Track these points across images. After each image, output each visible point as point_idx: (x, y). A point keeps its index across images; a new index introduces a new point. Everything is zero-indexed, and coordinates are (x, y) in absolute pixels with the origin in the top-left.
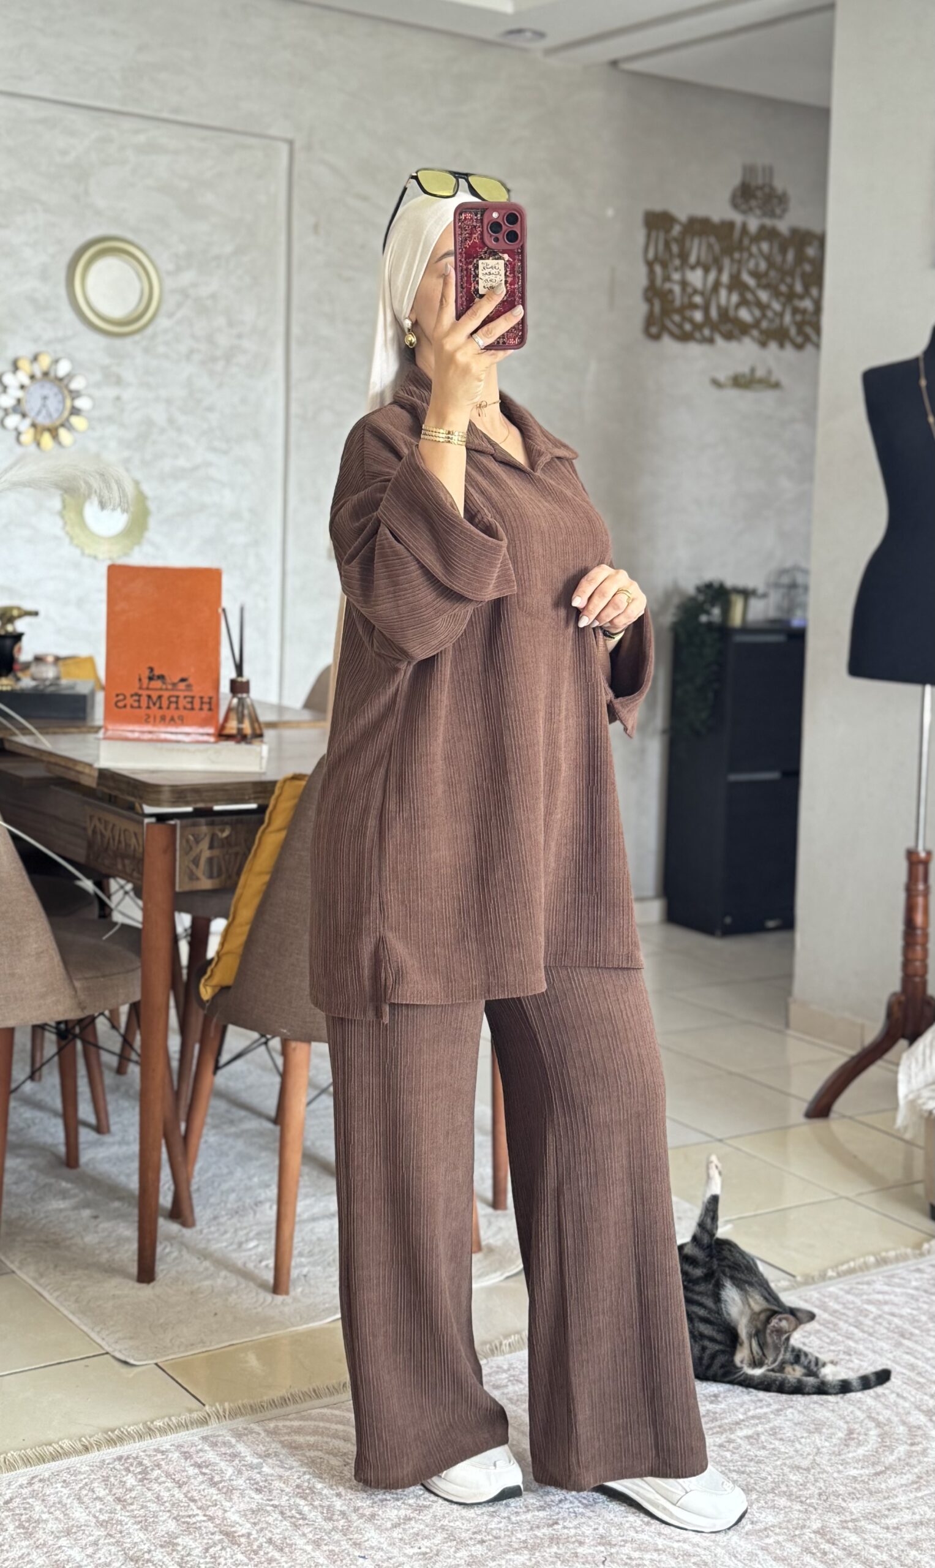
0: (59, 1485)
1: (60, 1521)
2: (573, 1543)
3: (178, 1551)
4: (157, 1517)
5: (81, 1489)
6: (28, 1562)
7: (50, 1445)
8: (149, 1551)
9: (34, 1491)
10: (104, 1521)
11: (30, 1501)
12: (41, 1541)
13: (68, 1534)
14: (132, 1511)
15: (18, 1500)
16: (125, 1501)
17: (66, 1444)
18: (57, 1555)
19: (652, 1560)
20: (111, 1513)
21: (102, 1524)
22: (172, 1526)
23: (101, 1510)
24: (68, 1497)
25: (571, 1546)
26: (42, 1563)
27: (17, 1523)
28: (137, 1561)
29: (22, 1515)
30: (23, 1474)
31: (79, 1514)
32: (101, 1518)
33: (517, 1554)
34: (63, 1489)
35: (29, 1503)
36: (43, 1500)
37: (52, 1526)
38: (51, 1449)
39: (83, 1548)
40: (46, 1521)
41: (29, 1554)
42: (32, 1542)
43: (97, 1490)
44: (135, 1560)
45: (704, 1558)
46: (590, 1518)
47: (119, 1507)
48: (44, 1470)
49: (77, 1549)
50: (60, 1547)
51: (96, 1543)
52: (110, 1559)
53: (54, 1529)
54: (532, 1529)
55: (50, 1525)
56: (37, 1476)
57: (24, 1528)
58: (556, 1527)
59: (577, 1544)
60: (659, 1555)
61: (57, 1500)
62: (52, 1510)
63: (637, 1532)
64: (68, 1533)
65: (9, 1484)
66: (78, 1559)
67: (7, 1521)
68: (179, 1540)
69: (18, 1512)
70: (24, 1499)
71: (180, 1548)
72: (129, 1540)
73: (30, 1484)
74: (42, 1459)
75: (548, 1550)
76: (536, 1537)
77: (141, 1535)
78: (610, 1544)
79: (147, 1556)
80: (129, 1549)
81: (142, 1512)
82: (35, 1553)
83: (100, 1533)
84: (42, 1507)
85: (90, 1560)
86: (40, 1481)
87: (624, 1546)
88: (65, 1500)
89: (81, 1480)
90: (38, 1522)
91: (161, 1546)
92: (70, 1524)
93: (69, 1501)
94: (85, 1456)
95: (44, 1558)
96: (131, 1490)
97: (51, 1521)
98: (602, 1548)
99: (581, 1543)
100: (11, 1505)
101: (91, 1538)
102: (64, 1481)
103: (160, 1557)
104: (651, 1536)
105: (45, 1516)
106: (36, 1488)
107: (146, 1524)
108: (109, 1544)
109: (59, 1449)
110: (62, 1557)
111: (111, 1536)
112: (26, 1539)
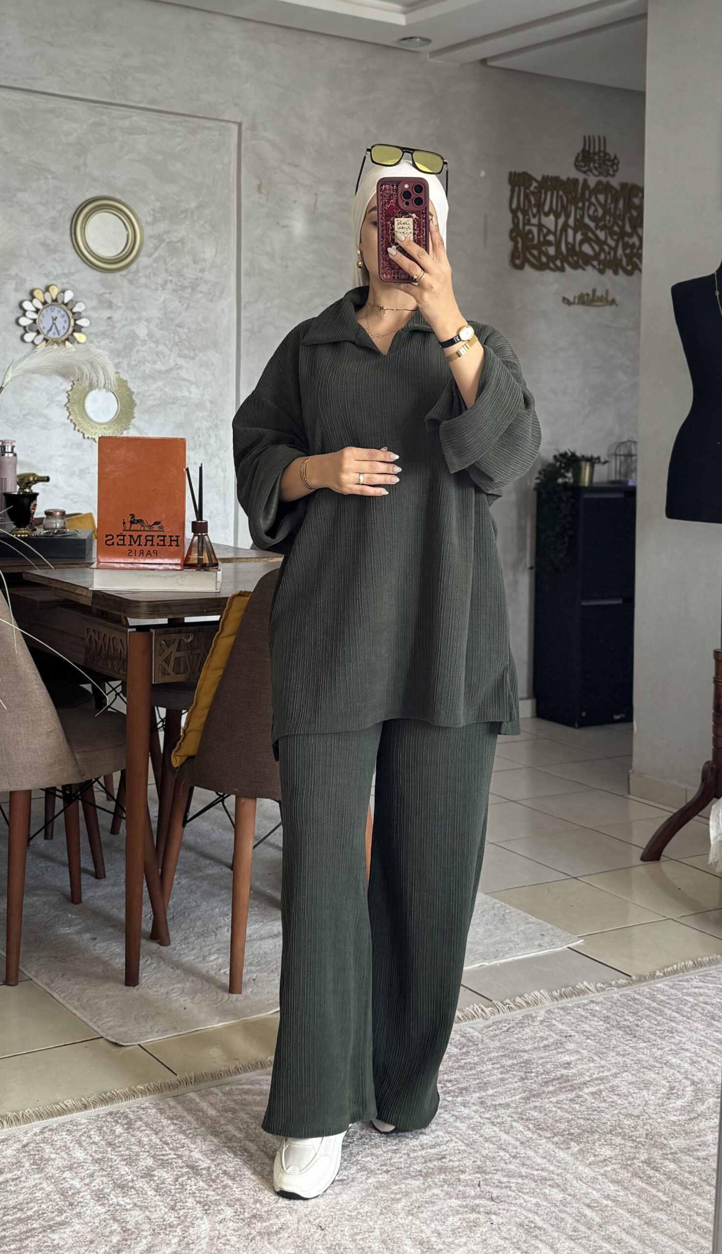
0: (64, 1133)
1: (65, 1160)
2: (457, 1172)
3: (154, 1180)
4: (139, 1156)
5: (81, 1136)
6: (40, 1189)
7: (58, 1104)
8: (133, 1181)
9: (45, 1138)
10: (98, 1159)
11: (42, 1145)
12: (50, 1174)
13: (71, 1169)
14: (120, 1151)
15: (32, 1145)
16: (115, 1144)
17: (69, 1103)
18: (62, 1184)
19: (517, 1183)
20: (103, 1153)
21: (96, 1161)
22: (150, 1162)
23: (96, 1152)
24: (71, 1143)
25: (456, 1174)
26: (50, 1190)
27: (32, 1162)
28: (123, 1188)
29: (35, 1155)
30: (37, 1126)
31: (79, 1154)
32: (97, 1156)
33: (414, 1180)
34: (66, 1136)
36: (52, 1145)
37: (59, 1162)
38: (58, 1107)
40: (54, 1160)
41: (40, 1184)
42: (43, 1175)
43: (92, 1136)
44: (122, 1187)
45: (557, 1181)
46: (470, 1153)
47: (109, 1149)
48: (54, 1121)
49: (77, 1180)
50: (64, 1179)
51: (92, 1175)
52: (102, 1186)
53: (60, 1165)
54: (425, 1162)
55: (57, 1163)
56: (47, 1127)
57: (37, 1165)
58: (444, 1160)
59: (460, 1172)
60: (523, 1179)
61: (63, 1144)
62: (59, 1151)
63: (506, 1163)
64: (71, 1168)
65: (26, 1133)
66: (78, 1187)
67: (24, 1160)
68: (156, 1173)
69: (32, 1153)
70: (37, 1144)
71: (156, 1178)
72: (117, 1173)
73: (42, 1132)
74: (51, 1115)
75: (437, 1177)
76: (429, 1168)
77: (127, 1169)
78: (485, 1172)
79: (130, 1184)
80: (117, 1179)
81: (127, 1152)
82: (45, 1183)
83: (95, 1168)
84: (52, 1149)
85: (87, 1187)
86: (50, 1130)
87: (496, 1173)
88: (68, 1144)
89: (81, 1130)
90: (48, 1160)
91: (142, 1177)
92: (72, 1161)
93: (72, 1145)
94: (84, 1113)
95: (52, 1186)
96: (119, 1137)
97: (57, 1159)
98: (479, 1176)
99: (463, 1172)
100: (27, 1149)
101: (88, 1172)
102: (68, 1130)
103: (141, 1185)
104: (516, 1166)
105: (53, 1156)
106: (46, 1135)
107: (130, 1161)
108: (102, 1176)
109: (64, 1107)
110: (66, 1185)
111: (103, 1169)
112: (38, 1172)
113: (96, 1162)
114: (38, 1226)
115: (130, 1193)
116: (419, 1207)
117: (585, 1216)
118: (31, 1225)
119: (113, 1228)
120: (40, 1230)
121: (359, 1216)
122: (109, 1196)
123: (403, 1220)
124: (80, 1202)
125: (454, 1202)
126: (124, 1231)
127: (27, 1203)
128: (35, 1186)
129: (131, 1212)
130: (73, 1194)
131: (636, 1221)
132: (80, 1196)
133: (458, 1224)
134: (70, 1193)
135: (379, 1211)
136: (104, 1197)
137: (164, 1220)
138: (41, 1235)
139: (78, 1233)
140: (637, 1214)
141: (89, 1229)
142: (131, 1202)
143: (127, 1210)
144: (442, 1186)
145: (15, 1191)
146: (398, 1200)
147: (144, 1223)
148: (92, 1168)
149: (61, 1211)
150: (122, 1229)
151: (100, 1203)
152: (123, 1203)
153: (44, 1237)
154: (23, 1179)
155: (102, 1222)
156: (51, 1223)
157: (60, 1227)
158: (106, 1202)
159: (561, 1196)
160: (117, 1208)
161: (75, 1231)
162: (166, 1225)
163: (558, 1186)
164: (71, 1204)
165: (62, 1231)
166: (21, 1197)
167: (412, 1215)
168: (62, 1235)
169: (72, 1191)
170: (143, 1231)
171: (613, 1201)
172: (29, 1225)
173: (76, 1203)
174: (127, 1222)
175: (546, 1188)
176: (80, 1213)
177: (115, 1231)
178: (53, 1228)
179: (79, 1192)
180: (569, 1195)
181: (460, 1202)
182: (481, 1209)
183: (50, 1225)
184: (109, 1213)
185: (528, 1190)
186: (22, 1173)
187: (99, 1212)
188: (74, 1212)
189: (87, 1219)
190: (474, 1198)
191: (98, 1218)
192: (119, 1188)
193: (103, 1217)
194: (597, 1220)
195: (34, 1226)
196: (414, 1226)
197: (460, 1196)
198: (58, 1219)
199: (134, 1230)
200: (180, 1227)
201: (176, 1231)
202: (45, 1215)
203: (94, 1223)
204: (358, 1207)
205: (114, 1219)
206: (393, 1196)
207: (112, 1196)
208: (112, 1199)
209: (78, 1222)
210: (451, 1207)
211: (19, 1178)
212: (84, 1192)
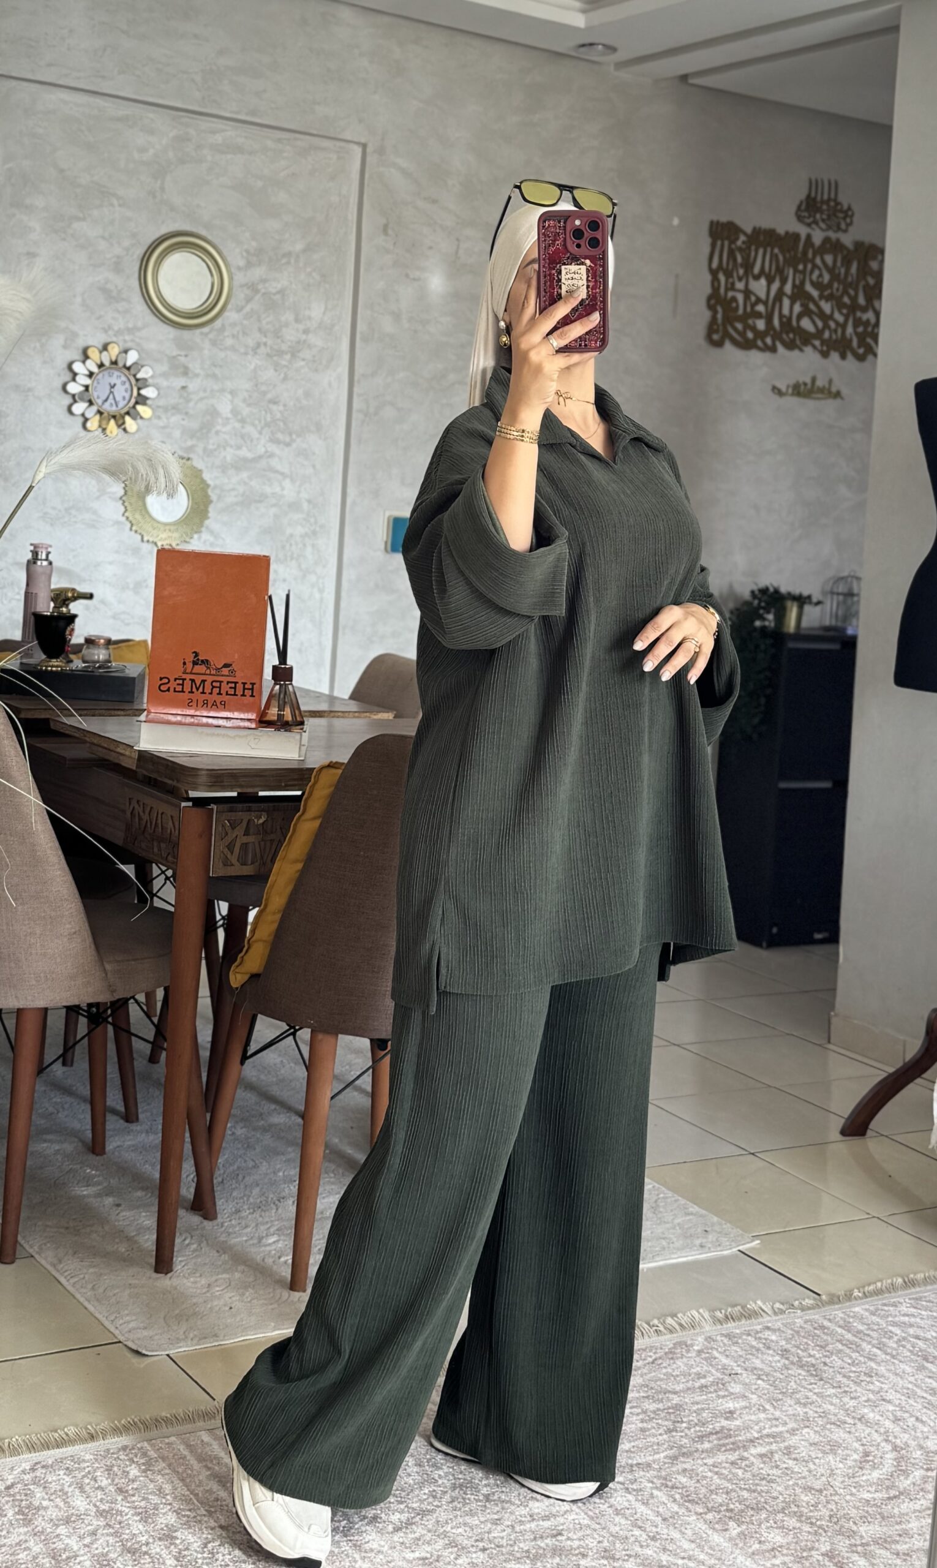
0: (62, 1472)
1: (60, 1509)
2: (576, 1555)
3: (175, 1544)
4: (157, 1509)
5: (84, 1477)
6: (25, 1549)
7: (56, 1431)
8: (147, 1544)
9: (36, 1477)
10: (104, 1510)
11: (31, 1487)
12: (39, 1528)
13: (67, 1523)
14: (134, 1502)
15: (19, 1486)
16: (127, 1491)
17: (71, 1430)
18: (54, 1543)
20: (112, 1503)
21: (101, 1513)
22: (172, 1519)
23: (101, 1500)
24: (69, 1486)
26: (39, 1550)
27: (17, 1510)
28: (134, 1554)
29: (22, 1501)
30: (26, 1460)
31: (80, 1503)
32: (102, 1507)
33: (519, 1563)
34: (65, 1477)
35: (30, 1489)
36: (45, 1487)
37: (53, 1513)
38: (56, 1435)
39: (81, 1538)
40: (46, 1508)
41: (26, 1541)
42: (30, 1529)
43: (99, 1479)
44: (132, 1551)
46: (595, 1530)
47: (119, 1498)
48: (49, 1456)
49: (75, 1538)
50: (58, 1536)
51: (94, 1533)
52: (107, 1549)
53: (53, 1517)
54: (535, 1539)
55: (49, 1513)
56: (39, 1463)
57: (23, 1514)
58: (559, 1538)
59: (580, 1556)
61: (59, 1488)
62: (54, 1496)
63: (641, 1546)
64: (67, 1521)
65: (12, 1469)
66: (75, 1548)
67: (7, 1507)
68: (178, 1534)
69: (18, 1497)
70: (26, 1485)
71: (178, 1542)
72: (127, 1531)
73: (33, 1469)
74: (46, 1446)
75: (550, 1561)
76: (540, 1547)
77: (141, 1527)
78: (613, 1558)
79: (144, 1549)
80: (127, 1540)
81: (143, 1504)
82: (32, 1541)
83: (99, 1523)
84: (44, 1494)
85: (87, 1549)
86: (43, 1467)
87: (627, 1560)
88: (66, 1489)
89: (84, 1468)
90: (38, 1509)
91: (160, 1539)
92: (70, 1512)
93: (70, 1489)
94: (89, 1445)
95: (41, 1545)
96: (133, 1481)
97: (51, 1508)
99: (584, 1556)
100: (12, 1491)
101: (89, 1528)
102: (68, 1469)
103: (158, 1550)
104: (656, 1552)
105: (45, 1503)
106: (38, 1474)
107: (145, 1517)
108: (108, 1535)
109: (64, 1436)
110: (60, 1545)
111: (110, 1526)
112: (24, 1525)
113: (101, 1515)
115: (142, 1561)
122: (115, 1563)
128: (19, 1544)
130: (68, 1558)
132: (77, 1561)
134: (64, 1556)
148: (95, 1523)
169: (67, 1554)
179: (76, 1556)
192: (129, 1552)
212: (82, 1555)
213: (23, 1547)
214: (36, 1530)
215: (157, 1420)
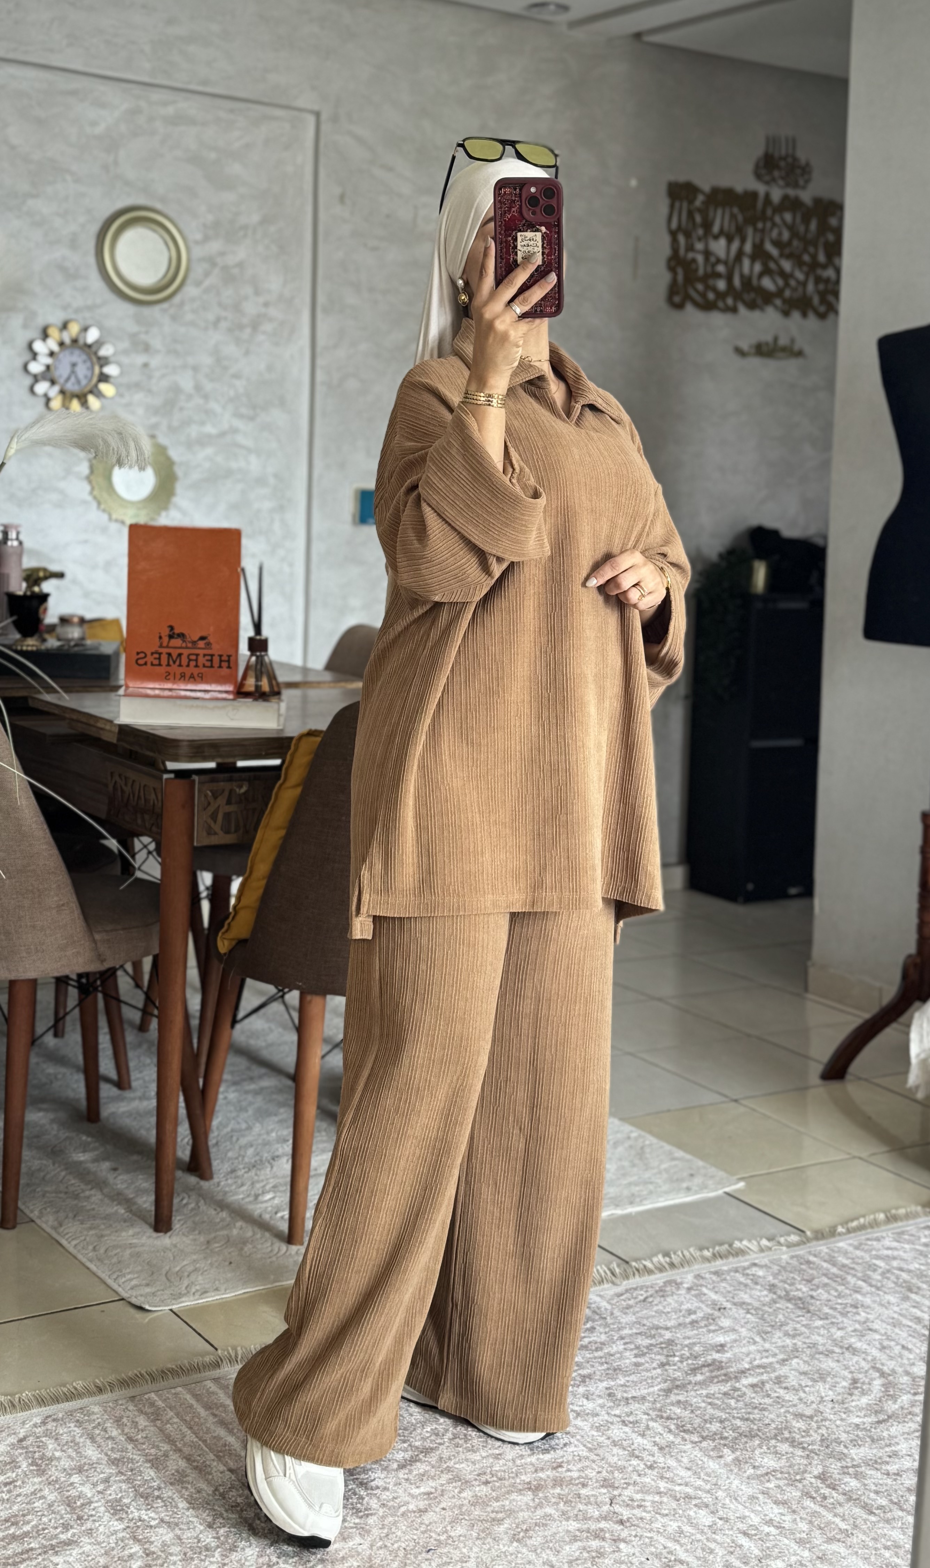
0: (72, 1425)
2: (576, 1485)
4: (167, 1456)
5: (94, 1428)
6: (41, 1498)
7: (65, 1386)
8: (159, 1488)
9: (47, 1430)
10: (115, 1459)
11: (44, 1439)
12: (53, 1478)
13: (80, 1471)
14: (144, 1450)
15: (31, 1439)
16: (137, 1440)
17: (79, 1384)
18: (68, 1491)
19: (653, 1502)
20: (122, 1451)
21: (114, 1462)
22: (182, 1464)
23: (112, 1449)
24: (80, 1437)
25: (574, 1488)
26: (53, 1498)
27: (30, 1461)
28: (147, 1498)
29: (35, 1452)
30: (36, 1415)
31: (91, 1452)
32: (114, 1456)
33: (521, 1494)
34: (76, 1429)
35: (42, 1442)
36: (57, 1439)
37: (65, 1463)
38: (65, 1390)
40: (59, 1459)
41: (41, 1490)
42: (44, 1478)
43: (109, 1429)
45: (705, 1500)
46: (594, 1461)
48: (59, 1409)
49: (88, 1486)
50: (72, 1484)
51: (106, 1481)
52: (120, 1495)
53: (66, 1466)
54: (536, 1471)
55: (62, 1463)
56: (50, 1416)
57: (37, 1465)
58: (560, 1470)
59: (580, 1486)
60: (661, 1497)
61: (70, 1439)
62: (66, 1447)
63: (639, 1475)
64: (80, 1470)
65: (24, 1423)
66: (89, 1495)
67: (20, 1459)
69: (31, 1449)
70: (38, 1437)
72: (139, 1478)
73: (44, 1423)
74: (56, 1400)
75: (552, 1492)
76: (541, 1479)
77: (152, 1474)
78: (612, 1487)
79: (156, 1493)
80: (139, 1486)
82: (47, 1490)
83: (111, 1471)
84: (56, 1445)
85: (100, 1496)
86: (54, 1420)
87: (626, 1488)
88: (77, 1439)
89: (94, 1420)
90: (51, 1459)
91: (171, 1484)
92: (82, 1462)
93: (82, 1440)
94: (98, 1398)
95: (56, 1494)
96: (142, 1431)
97: (63, 1459)
98: (604, 1491)
99: (584, 1485)
100: (24, 1444)
101: (102, 1476)
102: (78, 1421)
103: (170, 1494)
104: (653, 1480)
105: (57, 1454)
106: (49, 1427)
107: (156, 1463)
108: (120, 1481)
109: (73, 1390)
110: (73, 1493)
111: (122, 1473)
112: (38, 1475)
113: (113, 1463)
114: (37, 1546)
115: (155, 1505)
116: (527, 1530)
117: (741, 1546)
118: (28, 1544)
119: (133, 1551)
120: (40, 1551)
121: (450, 1541)
122: (129, 1508)
123: (506, 1548)
124: (92, 1516)
125: (573, 1525)
126: (147, 1555)
127: (24, 1515)
128: (34, 1493)
129: (157, 1529)
130: (83, 1505)
131: (806, 1554)
132: (92, 1507)
133: (577, 1553)
134: (79, 1503)
135: (475, 1535)
136: (123, 1510)
137: (199, 1541)
138: (40, 1558)
139: (88, 1556)
140: (808, 1546)
141: (103, 1551)
142: (156, 1517)
143: (151, 1527)
144: (557, 1504)
145: (8, 1500)
146: (500, 1521)
147: (173, 1544)
148: (108, 1471)
149: (66, 1527)
150: (144, 1552)
151: (117, 1517)
152: (146, 1518)
153: (44, 1560)
154: (19, 1483)
155: (120, 1542)
156: (54, 1542)
157: (66, 1547)
158: (124, 1516)
159: (711, 1520)
160: (139, 1524)
161: (84, 1553)
162: (200, 1548)
163: (707, 1506)
164: (80, 1518)
165: (68, 1552)
166: (15, 1508)
167: (518, 1541)
168: (67, 1558)
169: (82, 1501)
170: (171, 1554)
171: (777, 1527)
172: (26, 1545)
173: (86, 1517)
174: (152, 1543)
175: (690, 1509)
176: (91, 1529)
177: (135, 1553)
178: (57, 1549)
179: (90, 1503)
180: (721, 1519)
181: (579, 1525)
182: (607, 1535)
183: (52, 1545)
184: (128, 1530)
185: (666, 1512)
186: (17, 1475)
187: (116, 1528)
188: (83, 1528)
189: (101, 1538)
190: (598, 1520)
191: (114, 1537)
192: (142, 1497)
193: (120, 1535)
194: (756, 1552)
195: (32, 1545)
196: (520, 1555)
197: (580, 1517)
198: (63, 1537)
199: (160, 1553)
200: (219, 1550)
201: (213, 1556)
202: (46, 1531)
203: (109, 1543)
204: (449, 1528)
205: (135, 1539)
206: (493, 1515)
207: (132, 1508)
208: (132, 1512)
209: (88, 1541)
210: (568, 1531)
211: (14, 1481)
212: (96, 1502)
213: (38, 1495)
214: (51, 1479)
215: (163, 1372)
